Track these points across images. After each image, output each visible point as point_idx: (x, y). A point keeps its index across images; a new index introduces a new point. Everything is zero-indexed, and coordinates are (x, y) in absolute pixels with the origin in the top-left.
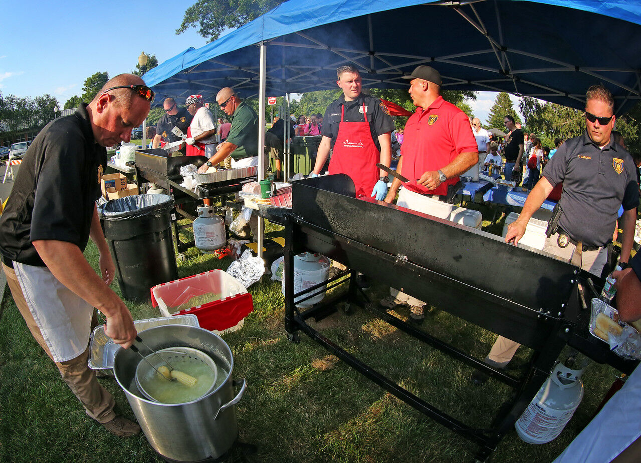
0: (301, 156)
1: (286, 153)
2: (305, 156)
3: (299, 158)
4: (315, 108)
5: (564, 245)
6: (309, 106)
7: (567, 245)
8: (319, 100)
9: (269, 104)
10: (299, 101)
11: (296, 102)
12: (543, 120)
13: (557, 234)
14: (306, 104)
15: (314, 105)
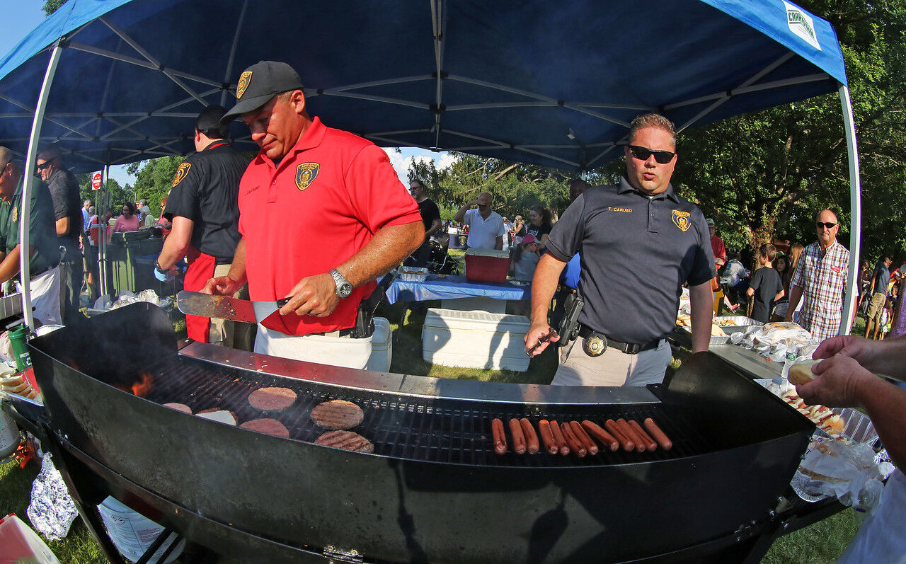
0: (122, 263)
1: (102, 260)
2: (126, 263)
3: (119, 266)
4: (151, 195)
5: (600, 352)
6: (145, 192)
7: (603, 351)
8: (157, 184)
9: (93, 189)
10: (133, 186)
11: (129, 188)
12: (441, 189)
13: (580, 339)
14: (141, 189)
15: (150, 190)
